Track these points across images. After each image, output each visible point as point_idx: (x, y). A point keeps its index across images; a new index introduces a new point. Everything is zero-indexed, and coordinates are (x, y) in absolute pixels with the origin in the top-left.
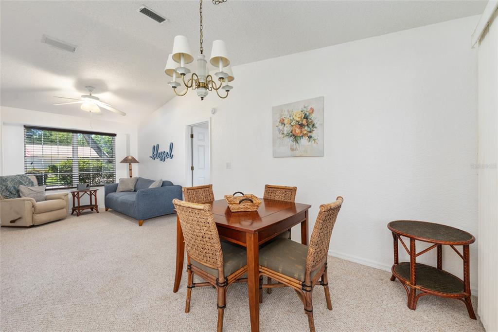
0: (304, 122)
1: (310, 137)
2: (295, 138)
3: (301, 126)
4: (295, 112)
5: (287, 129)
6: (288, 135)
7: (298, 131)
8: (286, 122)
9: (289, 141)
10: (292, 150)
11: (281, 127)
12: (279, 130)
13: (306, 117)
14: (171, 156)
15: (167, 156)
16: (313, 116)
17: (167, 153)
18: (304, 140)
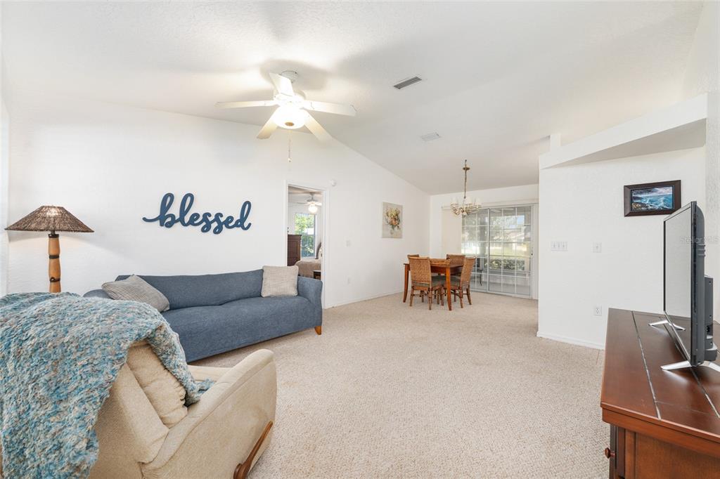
0: (396, 217)
1: (398, 227)
2: (393, 226)
3: (395, 219)
4: (393, 210)
5: (389, 220)
6: (390, 223)
7: (394, 222)
8: (389, 215)
9: (390, 227)
10: (392, 233)
11: (387, 217)
12: (386, 219)
13: (397, 215)
14: (246, 225)
15: (230, 225)
16: (400, 215)
17: (231, 218)
18: (396, 228)
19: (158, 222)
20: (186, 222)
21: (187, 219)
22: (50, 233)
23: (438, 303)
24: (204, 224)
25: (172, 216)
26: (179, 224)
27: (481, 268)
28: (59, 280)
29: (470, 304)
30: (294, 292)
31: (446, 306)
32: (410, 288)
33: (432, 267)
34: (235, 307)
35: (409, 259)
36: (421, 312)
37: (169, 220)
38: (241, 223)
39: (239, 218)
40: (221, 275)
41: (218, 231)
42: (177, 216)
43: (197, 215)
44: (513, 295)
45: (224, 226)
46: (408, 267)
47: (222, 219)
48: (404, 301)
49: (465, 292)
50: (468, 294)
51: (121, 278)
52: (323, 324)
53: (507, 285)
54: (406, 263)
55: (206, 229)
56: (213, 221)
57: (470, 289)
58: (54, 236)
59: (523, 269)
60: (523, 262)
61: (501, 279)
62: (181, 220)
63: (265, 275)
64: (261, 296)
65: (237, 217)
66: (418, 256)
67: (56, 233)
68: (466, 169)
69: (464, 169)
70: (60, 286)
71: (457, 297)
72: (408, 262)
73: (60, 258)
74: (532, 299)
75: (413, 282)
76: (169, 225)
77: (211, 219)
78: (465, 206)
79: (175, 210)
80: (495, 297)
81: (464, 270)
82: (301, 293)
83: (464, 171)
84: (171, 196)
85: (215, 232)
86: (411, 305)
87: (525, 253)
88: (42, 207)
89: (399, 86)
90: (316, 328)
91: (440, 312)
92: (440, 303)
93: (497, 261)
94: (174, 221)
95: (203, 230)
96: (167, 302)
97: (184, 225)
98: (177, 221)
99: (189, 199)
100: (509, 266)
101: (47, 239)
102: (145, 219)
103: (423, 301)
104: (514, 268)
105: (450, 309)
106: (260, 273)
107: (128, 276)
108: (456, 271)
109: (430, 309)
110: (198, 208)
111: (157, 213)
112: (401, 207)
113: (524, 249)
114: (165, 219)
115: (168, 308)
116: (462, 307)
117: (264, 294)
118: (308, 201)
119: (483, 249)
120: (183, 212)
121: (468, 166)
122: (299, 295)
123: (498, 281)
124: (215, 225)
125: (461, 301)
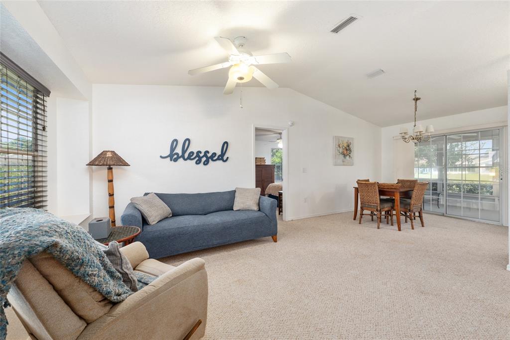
0: (348, 148)
1: (350, 156)
2: (345, 156)
3: (347, 150)
4: (344, 142)
5: (341, 150)
6: (341, 153)
7: (345, 152)
8: (341, 146)
9: (342, 156)
10: (343, 161)
11: (339, 148)
12: (338, 150)
13: (348, 146)
14: (225, 158)
15: (214, 159)
16: (351, 146)
17: (214, 154)
18: (348, 157)
19: (169, 158)
20: (186, 158)
21: (186, 156)
22: (108, 167)
23: (388, 223)
24: (197, 158)
25: (177, 154)
26: (181, 159)
27: (438, 192)
28: (113, 195)
29: (423, 226)
30: (256, 208)
31: (396, 227)
32: (359, 208)
33: (379, 191)
34: (212, 217)
35: (358, 183)
36: (369, 230)
37: (176, 156)
38: (222, 157)
39: (220, 154)
40: (207, 193)
41: (206, 163)
42: (180, 154)
43: (192, 153)
44: (477, 220)
45: (210, 160)
46: (357, 190)
47: (209, 155)
48: (355, 219)
49: (417, 214)
50: (420, 216)
51: (146, 194)
52: (278, 234)
53: (470, 209)
54: (355, 187)
55: (198, 163)
56: (203, 157)
57: (423, 211)
58: (110, 169)
59: (491, 193)
60: (492, 187)
61: (462, 203)
62: (183, 156)
63: (237, 194)
64: (233, 210)
65: (219, 153)
66: (368, 180)
67: (111, 167)
68: (417, 99)
69: (414, 99)
70: (114, 199)
71: (408, 219)
72: (357, 186)
73: (114, 182)
74: (502, 226)
75: (361, 203)
76: (176, 160)
77: (201, 155)
78: (416, 134)
79: (179, 150)
80: (453, 221)
81: (414, 194)
82: (261, 209)
83: (414, 101)
84: (176, 140)
85: (204, 164)
86: (360, 223)
87: (493, 177)
88: (104, 151)
89: (336, 30)
90: (272, 237)
91: (389, 232)
92: (390, 222)
93: (458, 186)
94: (178, 157)
95: (197, 163)
96: (171, 211)
97: (185, 160)
98: (180, 157)
99: (187, 142)
100: (472, 190)
101: (106, 171)
102: (161, 157)
103: (372, 220)
104: (478, 193)
105: (400, 230)
106: (233, 193)
107: (149, 193)
108: (407, 195)
109: (378, 228)
110: (193, 148)
111: (168, 153)
112: (352, 139)
113: (493, 174)
114: (173, 157)
115: (171, 216)
116: (413, 229)
117: (235, 208)
118: (278, 139)
119: (440, 175)
120: (184, 151)
121: (417, 97)
122: (259, 210)
123: (458, 205)
124: (204, 159)
125: (412, 222)
